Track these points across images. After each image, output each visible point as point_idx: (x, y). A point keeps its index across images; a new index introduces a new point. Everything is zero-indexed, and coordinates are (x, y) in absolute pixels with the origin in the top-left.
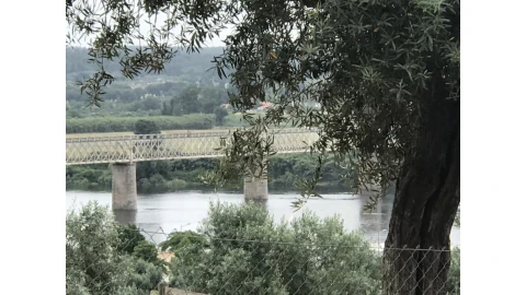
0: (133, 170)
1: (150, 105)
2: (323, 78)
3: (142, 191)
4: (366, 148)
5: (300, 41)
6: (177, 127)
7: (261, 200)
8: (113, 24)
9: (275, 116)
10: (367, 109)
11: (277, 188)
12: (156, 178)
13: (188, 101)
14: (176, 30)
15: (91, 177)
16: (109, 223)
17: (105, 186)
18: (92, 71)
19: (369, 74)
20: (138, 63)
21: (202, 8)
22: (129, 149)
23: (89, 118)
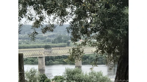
0: (44, 59)
1: (48, 41)
2: (97, 33)
4: (109, 52)
5: (90, 23)
6: (56, 47)
7: (80, 67)
8: (38, 19)
9: (84, 44)
10: (109, 42)
11: (84, 64)
12: (50, 61)
13: (59, 39)
14: (56, 20)
15: (32, 61)
17: (36, 63)
18: (32, 31)
19: (110, 32)
20: (46, 29)
21: (63, 14)
22: (43, 53)
23: (32, 44)
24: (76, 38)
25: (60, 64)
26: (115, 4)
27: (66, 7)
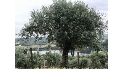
0: (39, 49)
1: (40, 43)
2: (56, 40)
3: (39, 51)
4: (60, 46)
5: (54, 37)
6: (43, 45)
7: (50, 51)
8: (37, 36)
9: (52, 44)
10: (60, 43)
11: (52, 50)
12: (41, 49)
13: (43, 42)
14: (42, 36)
15: (35, 49)
17: (36, 50)
18: (35, 40)
19: (60, 40)
20: (39, 39)
21: (45, 34)
22: (38, 47)
23: (34, 44)
24: (49, 42)
25: (44, 50)
26: (62, 30)
27: (46, 32)
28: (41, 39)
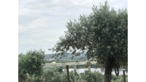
0: (76, 66)
1: (77, 59)
2: (97, 56)
3: (77, 68)
4: (102, 64)
5: (94, 52)
6: (81, 61)
7: (90, 69)
8: (74, 51)
9: (92, 60)
10: (102, 59)
11: (92, 68)
12: (78, 67)
13: (82, 58)
14: (81, 51)
15: (71, 67)
16: (74, 72)
17: (73, 68)
18: (71, 56)
19: (102, 56)
20: (77, 55)
21: (83, 49)
22: (75, 64)
23: (71, 61)
25: (82, 68)
26: (104, 45)
27: (85, 46)
28: (79, 54)
